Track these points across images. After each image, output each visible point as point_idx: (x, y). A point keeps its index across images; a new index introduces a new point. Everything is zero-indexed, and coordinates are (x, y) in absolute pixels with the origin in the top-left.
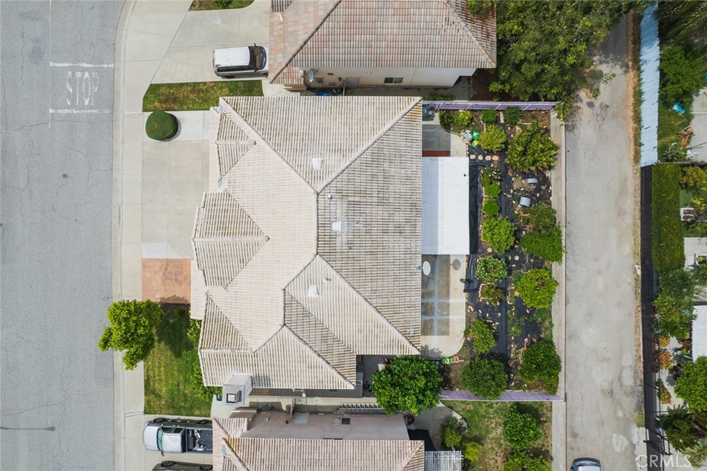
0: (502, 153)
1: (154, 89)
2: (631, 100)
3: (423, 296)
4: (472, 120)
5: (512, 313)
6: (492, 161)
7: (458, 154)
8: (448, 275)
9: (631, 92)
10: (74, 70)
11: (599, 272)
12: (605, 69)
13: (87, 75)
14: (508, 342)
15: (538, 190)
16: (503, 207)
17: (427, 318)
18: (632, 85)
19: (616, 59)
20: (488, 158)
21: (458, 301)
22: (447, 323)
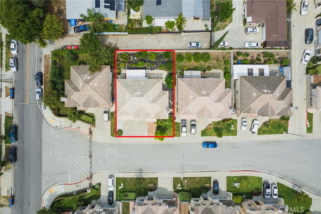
0: (125, 63)
1: (112, 135)
2: (115, 36)
3: (154, 79)
4: (119, 69)
5: (158, 60)
6: (127, 65)
7: (126, 72)
8: (150, 74)
9: (113, 36)
10: (108, 152)
11: (150, 42)
12: (108, 42)
13: (109, 150)
14: (164, 61)
15: (133, 55)
16: (136, 63)
17: (159, 78)
18: (111, 36)
19: (106, 39)
20: (126, 65)
21: (155, 71)
22: (160, 74)
